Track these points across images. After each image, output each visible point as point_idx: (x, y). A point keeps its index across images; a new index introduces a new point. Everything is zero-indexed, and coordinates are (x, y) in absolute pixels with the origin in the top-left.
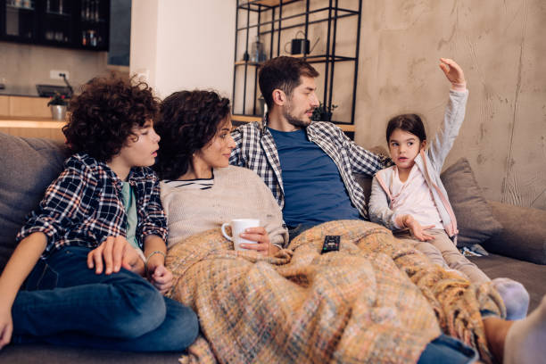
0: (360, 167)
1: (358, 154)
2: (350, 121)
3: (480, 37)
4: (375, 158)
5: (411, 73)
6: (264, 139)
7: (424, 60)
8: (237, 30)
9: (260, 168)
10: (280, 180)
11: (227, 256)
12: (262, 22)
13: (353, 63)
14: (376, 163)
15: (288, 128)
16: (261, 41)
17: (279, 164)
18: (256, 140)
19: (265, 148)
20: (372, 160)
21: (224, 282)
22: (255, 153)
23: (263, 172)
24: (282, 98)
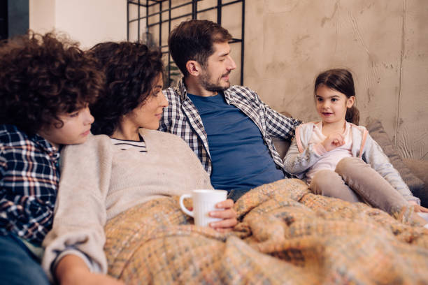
0: (275, 130)
1: (273, 117)
3: (362, 13)
4: (288, 121)
5: (296, 48)
6: (185, 105)
7: (308, 36)
8: (129, 22)
9: (183, 134)
10: (206, 145)
12: (150, 13)
13: (239, 44)
14: (289, 125)
15: (207, 94)
16: (150, 32)
17: (203, 129)
18: (177, 105)
19: (188, 113)
20: (285, 122)
22: (178, 118)
23: (187, 137)
24: (197, 68)
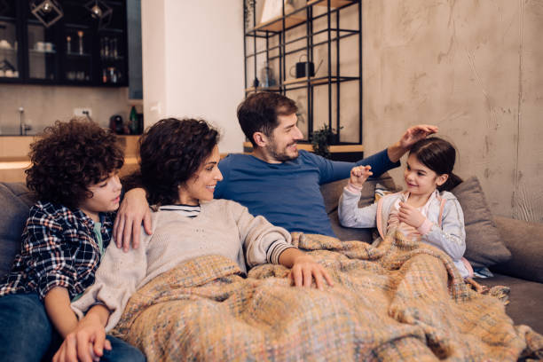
2: (357, 141)
3: (478, 48)
5: (414, 88)
7: (425, 74)
8: (246, 58)
12: (270, 47)
13: (357, 82)
16: (271, 67)
24: (263, 139)
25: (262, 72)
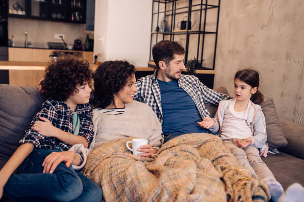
1: (208, 93)
2: (212, 68)
3: (285, 24)
4: (217, 95)
5: (246, 42)
6: (154, 86)
7: (253, 35)
8: (153, 14)
9: (150, 102)
10: (160, 109)
11: (122, 156)
12: (167, 10)
13: (215, 35)
14: (218, 98)
16: (166, 20)
17: (160, 100)
18: (149, 87)
19: (154, 91)
20: (216, 96)
21: (116, 172)
22: (148, 94)
23: (152, 104)
24: (164, 66)
25: (162, 23)
